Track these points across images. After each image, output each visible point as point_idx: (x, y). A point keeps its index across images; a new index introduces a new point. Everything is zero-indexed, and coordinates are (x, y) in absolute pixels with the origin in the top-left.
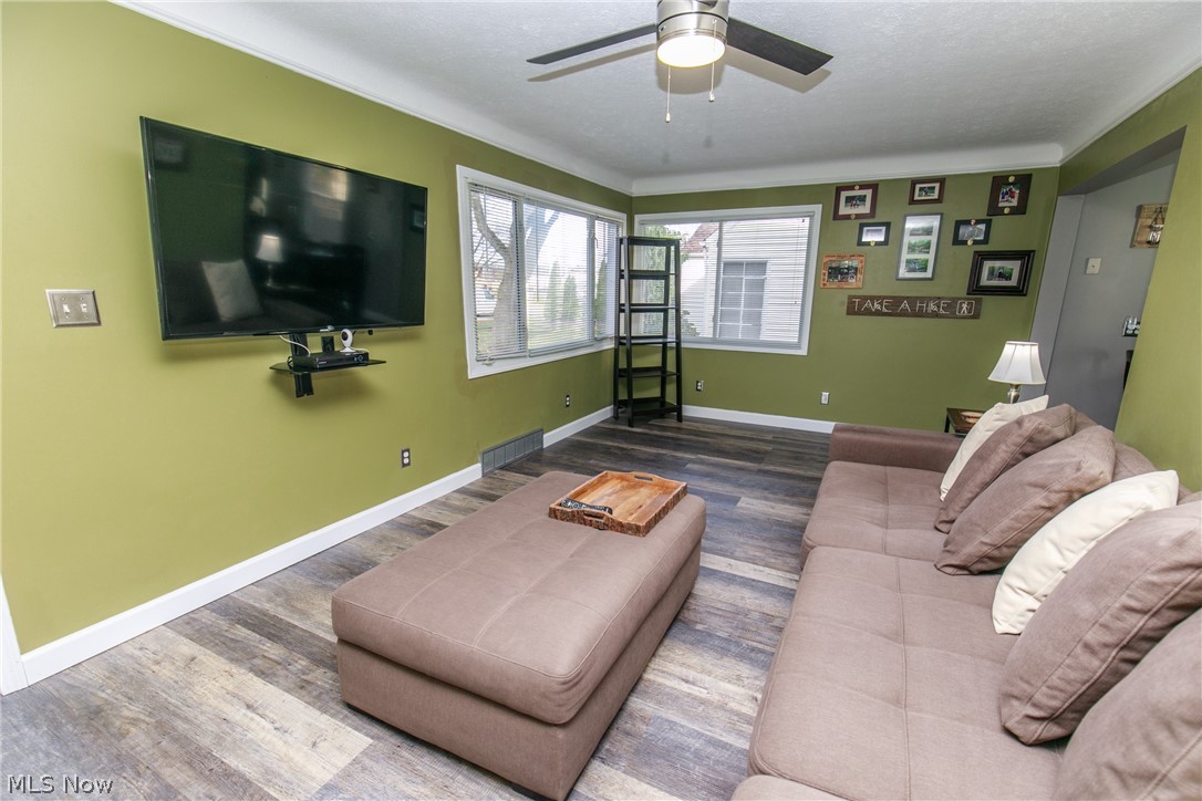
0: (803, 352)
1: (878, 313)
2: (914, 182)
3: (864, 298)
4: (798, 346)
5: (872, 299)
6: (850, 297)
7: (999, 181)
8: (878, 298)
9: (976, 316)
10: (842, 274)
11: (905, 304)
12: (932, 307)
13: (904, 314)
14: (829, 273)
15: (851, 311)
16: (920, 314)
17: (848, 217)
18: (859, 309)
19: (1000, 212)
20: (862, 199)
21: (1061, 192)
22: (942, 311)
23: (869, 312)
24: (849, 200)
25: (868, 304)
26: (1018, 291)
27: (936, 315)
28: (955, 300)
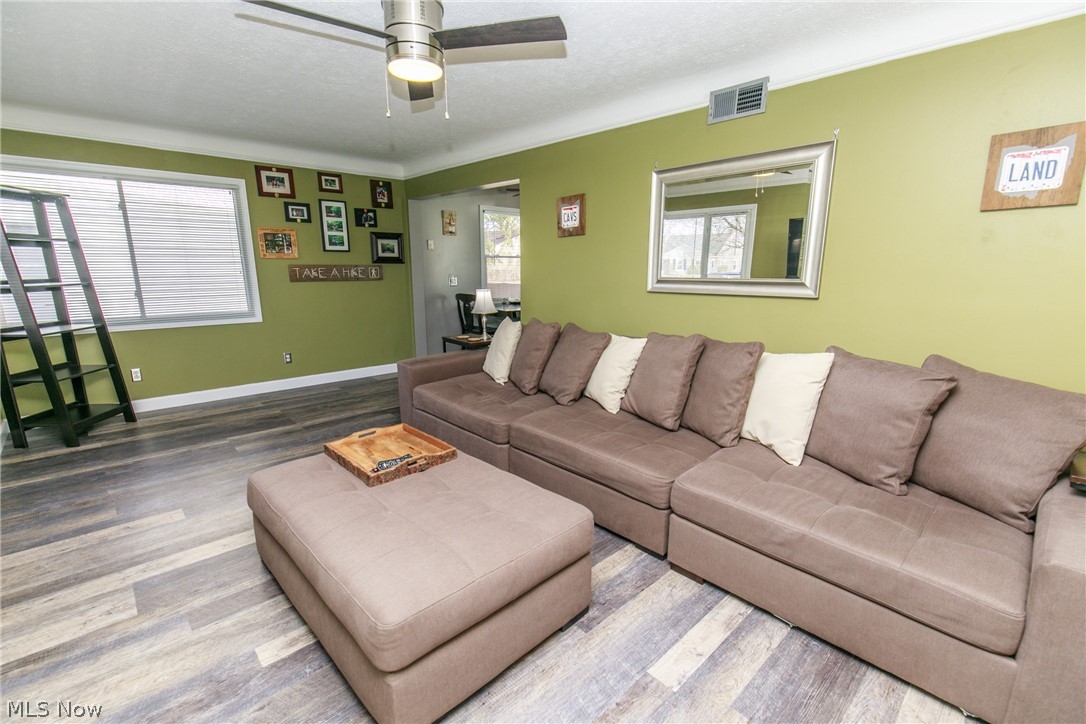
0: (258, 318)
1: (316, 279)
2: (320, 174)
3: (302, 268)
4: (251, 314)
5: (310, 267)
6: (290, 267)
7: (374, 183)
8: (314, 266)
9: (381, 279)
10: (278, 245)
11: (335, 272)
12: (353, 273)
13: (335, 279)
14: (267, 245)
15: (294, 278)
16: (346, 279)
17: (272, 195)
18: (301, 276)
19: (378, 205)
20: (282, 180)
21: (408, 197)
22: (360, 276)
23: (308, 279)
24: (270, 179)
25: (307, 272)
26: (398, 260)
27: (357, 279)
28: (366, 267)
